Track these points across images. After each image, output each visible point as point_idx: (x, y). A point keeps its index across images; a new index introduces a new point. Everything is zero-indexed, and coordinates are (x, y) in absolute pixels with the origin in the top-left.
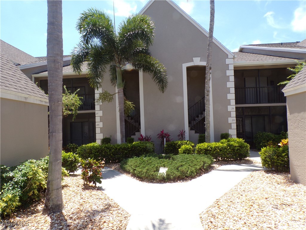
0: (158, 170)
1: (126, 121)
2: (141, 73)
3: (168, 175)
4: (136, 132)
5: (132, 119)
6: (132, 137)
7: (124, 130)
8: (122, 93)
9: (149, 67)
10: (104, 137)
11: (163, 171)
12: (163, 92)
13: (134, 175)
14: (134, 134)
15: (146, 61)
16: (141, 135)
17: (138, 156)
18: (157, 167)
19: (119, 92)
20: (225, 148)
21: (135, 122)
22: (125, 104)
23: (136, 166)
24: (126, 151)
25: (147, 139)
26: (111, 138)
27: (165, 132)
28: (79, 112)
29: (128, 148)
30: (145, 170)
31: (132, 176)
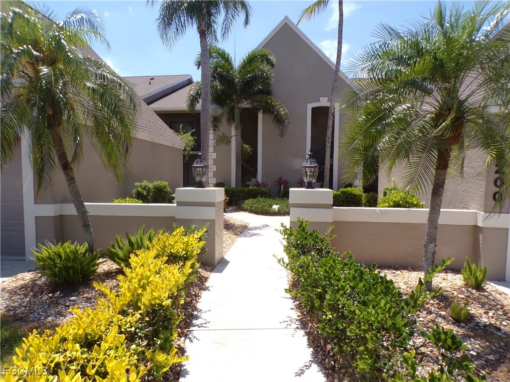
0: (271, 206)
1: (242, 166)
2: (260, 115)
3: (279, 210)
4: (253, 178)
5: (247, 163)
6: (248, 183)
7: (240, 175)
8: (240, 136)
9: (269, 109)
10: (218, 182)
11: (275, 207)
12: (282, 137)
13: (251, 211)
14: (250, 181)
15: (267, 103)
16: (257, 182)
17: (255, 198)
18: (270, 204)
19: (236, 135)
20: (339, 196)
21: (251, 167)
22: (242, 147)
23: (253, 204)
24: (243, 195)
25: (264, 185)
26: (225, 183)
27: (284, 179)
28: (191, 153)
29: (245, 191)
30: (260, 206)
31: (249, 212)
